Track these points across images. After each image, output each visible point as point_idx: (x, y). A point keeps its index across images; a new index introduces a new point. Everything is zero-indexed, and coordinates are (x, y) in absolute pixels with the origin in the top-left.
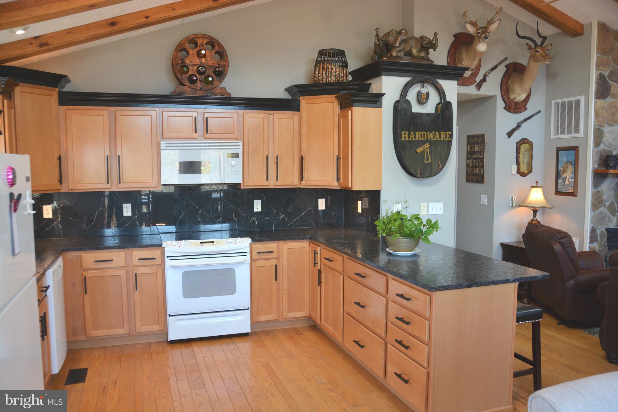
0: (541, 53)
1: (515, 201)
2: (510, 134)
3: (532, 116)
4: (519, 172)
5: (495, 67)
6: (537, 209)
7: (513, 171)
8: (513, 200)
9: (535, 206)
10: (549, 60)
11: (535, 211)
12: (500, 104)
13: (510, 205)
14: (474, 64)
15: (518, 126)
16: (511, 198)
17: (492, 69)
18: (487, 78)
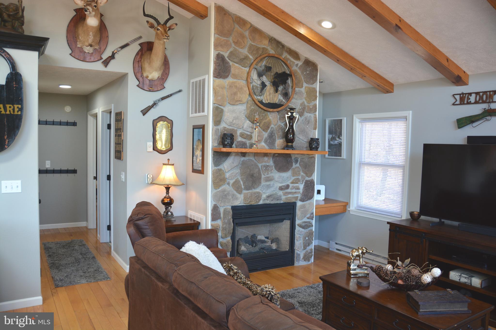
0: (161, 32)
1: (150, 178)
2: (145, 112)
3: (171, 95)
4: (155, 148)
5: (127, 45)
6: (170, 186)
7: (148, 148)
8: (148, 177)
9: (168, 183)
10: (166, 38)
11: (168, 189)
12: (132, 81)
13: (147, 182)
14: (90, 39)
15: (155, 104)
16: (147, 174)
17: (123, 47)
18: (116, 56)
